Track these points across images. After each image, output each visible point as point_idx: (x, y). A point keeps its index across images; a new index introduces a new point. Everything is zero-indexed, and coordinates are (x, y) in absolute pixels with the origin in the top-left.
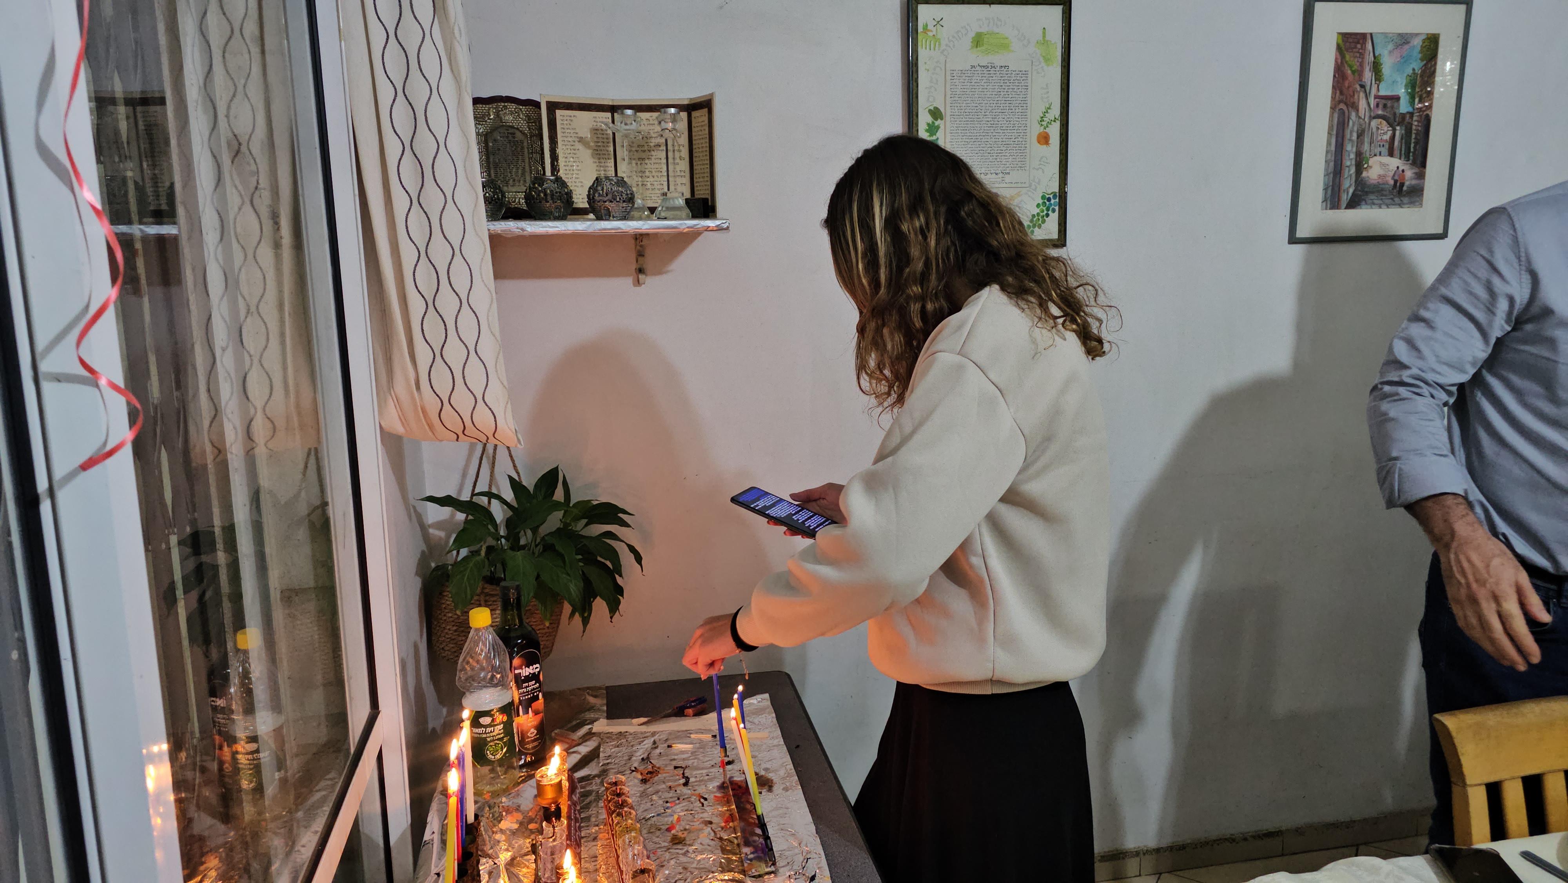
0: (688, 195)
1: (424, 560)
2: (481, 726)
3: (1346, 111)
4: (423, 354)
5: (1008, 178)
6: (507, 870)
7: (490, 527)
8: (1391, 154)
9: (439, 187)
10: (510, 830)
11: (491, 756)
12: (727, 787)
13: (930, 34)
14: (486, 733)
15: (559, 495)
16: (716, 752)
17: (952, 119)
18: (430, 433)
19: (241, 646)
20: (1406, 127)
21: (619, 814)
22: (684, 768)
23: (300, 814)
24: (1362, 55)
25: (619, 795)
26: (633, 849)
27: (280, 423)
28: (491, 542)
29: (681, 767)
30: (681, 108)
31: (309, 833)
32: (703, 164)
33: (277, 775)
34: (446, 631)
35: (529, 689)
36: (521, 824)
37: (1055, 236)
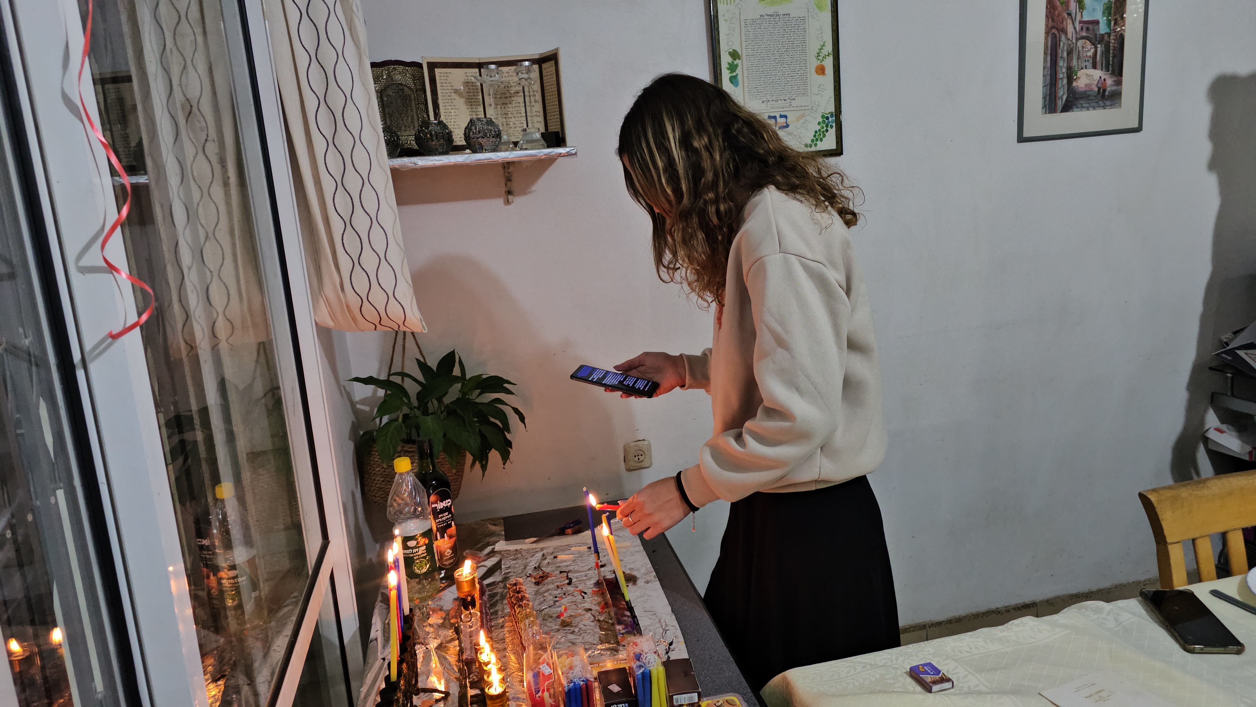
0: (543, 130)
1: (355, 428)
2: (408, 548)
3: (1058, 36)
4: (345, 263)
5: (794, 103)
6: (436, 652)
7: (404, 399)
8: (1094, 67)
9: (349, 131)
10: (437, 624)
11: (418, 571)
12: (602, 583)
14: (412, 553)
15: (457, 371)
16: (591, 559)
17: (748, 59)
18: (354, 325)
19: (218, 496)
20: (1105, 45)
21: (520, 606)
22: (568, 572)
23: (273, 624)
25: (518, 592)
26: (532, 629)
27: (237, 323)
28: (406, 410)
29: (565, 572)
30: (533, 61)
31: (281, 637)
32: (554, 105)
33: (254, 595)
34: (376, 482)
35: (444, 519)
36: (445, 619)
37: (834, 147)
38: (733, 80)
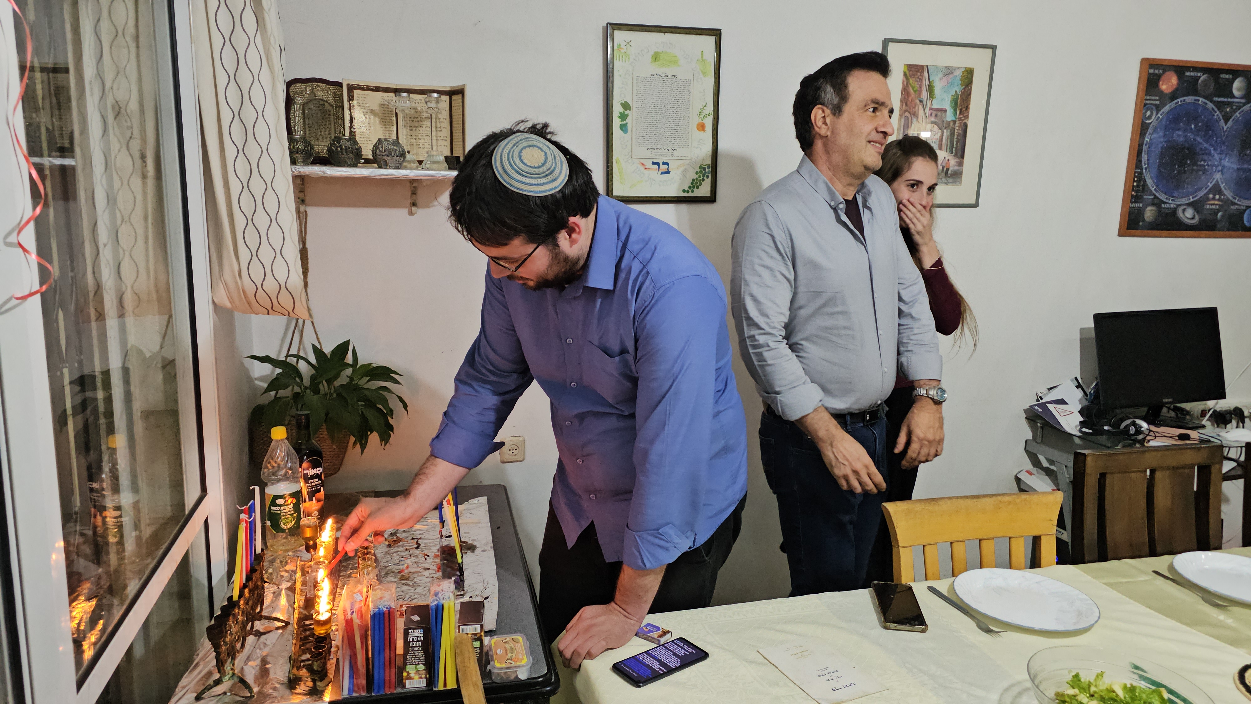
0: (447, 153)
2: (277, 505)
3: (910, 118)
4: (244, 254)
5: (676, 153)
6: (286, 592)
9: (258, 143)
11: (284, 526)
12: (443, 550)
13: (622, 51)
14: (280, 510)
15: (349, 358)
17: (637, 111)
18: (248, 307)
19: (111, 446)
20: (951, 131)
21: (364, 559)
22: (418, 539)
24: (921, 80)
27: (144, 297)
28: (297, 389)
29: (416, 538)
30: (444, 93)
32: (459, 133)
33: (135, 533)
35: (314, 484)
37: (708, 194)
38: (623, 127)
